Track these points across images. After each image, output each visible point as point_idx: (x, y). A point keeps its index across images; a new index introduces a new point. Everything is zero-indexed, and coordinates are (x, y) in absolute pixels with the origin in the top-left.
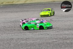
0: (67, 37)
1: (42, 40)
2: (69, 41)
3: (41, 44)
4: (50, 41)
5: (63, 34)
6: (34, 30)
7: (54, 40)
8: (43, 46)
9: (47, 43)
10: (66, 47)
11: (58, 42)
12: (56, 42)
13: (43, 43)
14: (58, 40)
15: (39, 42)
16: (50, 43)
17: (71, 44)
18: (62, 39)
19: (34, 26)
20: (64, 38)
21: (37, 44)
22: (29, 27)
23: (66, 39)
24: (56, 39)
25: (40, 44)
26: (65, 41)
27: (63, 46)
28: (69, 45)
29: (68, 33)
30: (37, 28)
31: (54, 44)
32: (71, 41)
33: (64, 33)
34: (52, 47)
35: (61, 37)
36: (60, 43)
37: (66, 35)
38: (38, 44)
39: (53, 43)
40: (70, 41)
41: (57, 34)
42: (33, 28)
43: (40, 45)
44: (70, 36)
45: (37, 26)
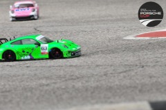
0: (77, 74)
1: (12, 81)
2: (80, 84)
3: (9, 91)
4: (34, 84)
5: (66, 66)
6: (32, 59)
7: (44, 82)
8: (14, 96)
9: (25, 89)
10: (72, 98)
11: (53, 85)
12: (47, 85)
13: (15, 89)
14: (54, 81)
15: (5, 85)
16: (31, 90)
17: (87, 90)
18: (63, 79)
19: (33, 49)
20: (67, 76)
22: (18, 53)
23: (73, 77)
24: (47, 78)
25: (6, 91)
26: (70, 84)
27: (64, 97)
28: (79, 95)
29: (79, 64)
30: (42, 53)
31: (41, 91)
32: (87, 84)
33: (68, 64)
34: (38, 98)
36: (58, 88)
37: (74, 69)
39: (41, 88)
40: (82, 83)
41: (50, 67)
42: (30, 55)
43: (7, 94)
44: (84, 72)
45: (43, 49)
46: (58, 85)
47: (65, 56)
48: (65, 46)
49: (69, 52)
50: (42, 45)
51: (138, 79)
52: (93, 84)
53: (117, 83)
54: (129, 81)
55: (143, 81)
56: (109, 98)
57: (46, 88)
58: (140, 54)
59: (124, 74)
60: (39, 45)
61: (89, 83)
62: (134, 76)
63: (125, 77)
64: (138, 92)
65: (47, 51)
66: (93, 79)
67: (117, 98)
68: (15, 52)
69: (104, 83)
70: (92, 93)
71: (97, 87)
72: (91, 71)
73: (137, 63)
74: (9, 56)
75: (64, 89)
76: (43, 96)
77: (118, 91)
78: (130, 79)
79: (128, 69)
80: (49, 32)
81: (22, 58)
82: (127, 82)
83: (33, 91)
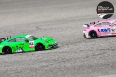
0: (67, 57)
1: (22, 65)
2: (69, 65)
4: (37, 66)
5: (59, 52)
7: (44, 64)
8: (23, 75)
9: (31, 70)
10: (64, 75)
11: (50, 66)
12: (47, 66)
13: (24, 70)
14: (51, 63)
15: (17, 68)
16: (35, 70)
17: (74, 68)
18: (58, 62)
19: (23, 45)
20: (60, 60)
21: (13, 72)
22: (13, 47)
23: (65, 60)
24: (46, 61)
25: (18, 72)
26: (63, 64)
27: (59, 74)
28: (69, 72)
29: (68, 50)
31: (43, 71)
32: (74, 64)
34: (40, 76)
35: (56, 57)
36: (54, 68)
38: (16, 73)
39: (42, 69)
40: (71, 64)
43: (19, 74)
44: (72, 56)
45: (30, 44)
46: (54, 66)
47: (46, 48)
48: (46, 42)
49: (49, 45)
50: (30, 42)
51: (110, 59)
52: (78, 64)
53: (95, 62)
54: (104, 61)
55: (113, 60)
56: (90, 73)
57: (46, 68)
58: (111, 41)
59: (100, 56)
60: (28, 42)
61: (76, 64)
62: (107, 57)
63: (101, 58)
64: (110, 68)
65: (34, 46)
66: (78, 61)
67: (96, 73)
68: (11, 47)
69: (86, 63)
70: (78, 70)
71: (81, 66)
72: (76, 55)
73: (109, 47)
74: (7, 50)
75: (59, 68)
76: (44, 74)
77: (97, 68)
78: (105, 59)
79: (102, 52)
80: (46, 29)
81: (16, 51)
82: (102, 61)
83: (37, 71)
